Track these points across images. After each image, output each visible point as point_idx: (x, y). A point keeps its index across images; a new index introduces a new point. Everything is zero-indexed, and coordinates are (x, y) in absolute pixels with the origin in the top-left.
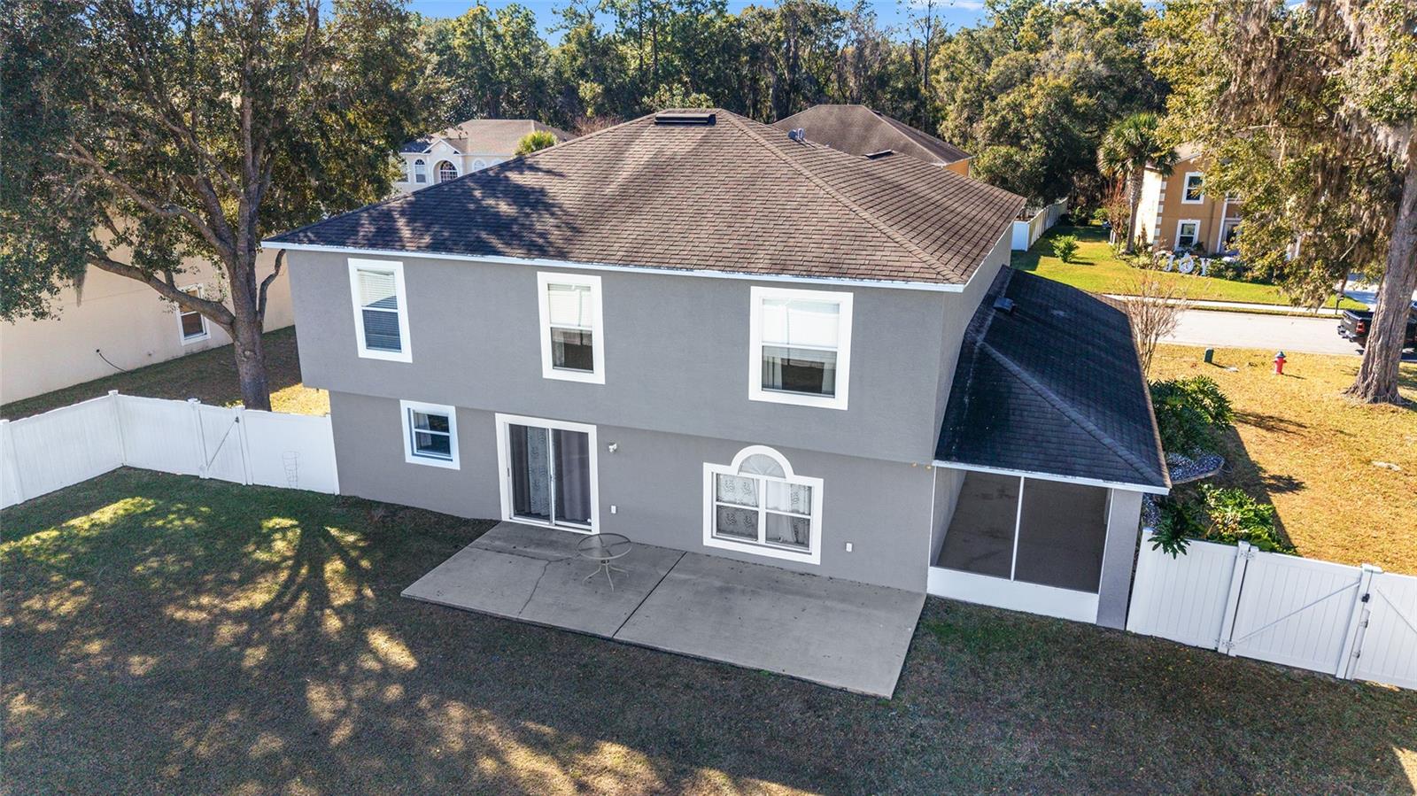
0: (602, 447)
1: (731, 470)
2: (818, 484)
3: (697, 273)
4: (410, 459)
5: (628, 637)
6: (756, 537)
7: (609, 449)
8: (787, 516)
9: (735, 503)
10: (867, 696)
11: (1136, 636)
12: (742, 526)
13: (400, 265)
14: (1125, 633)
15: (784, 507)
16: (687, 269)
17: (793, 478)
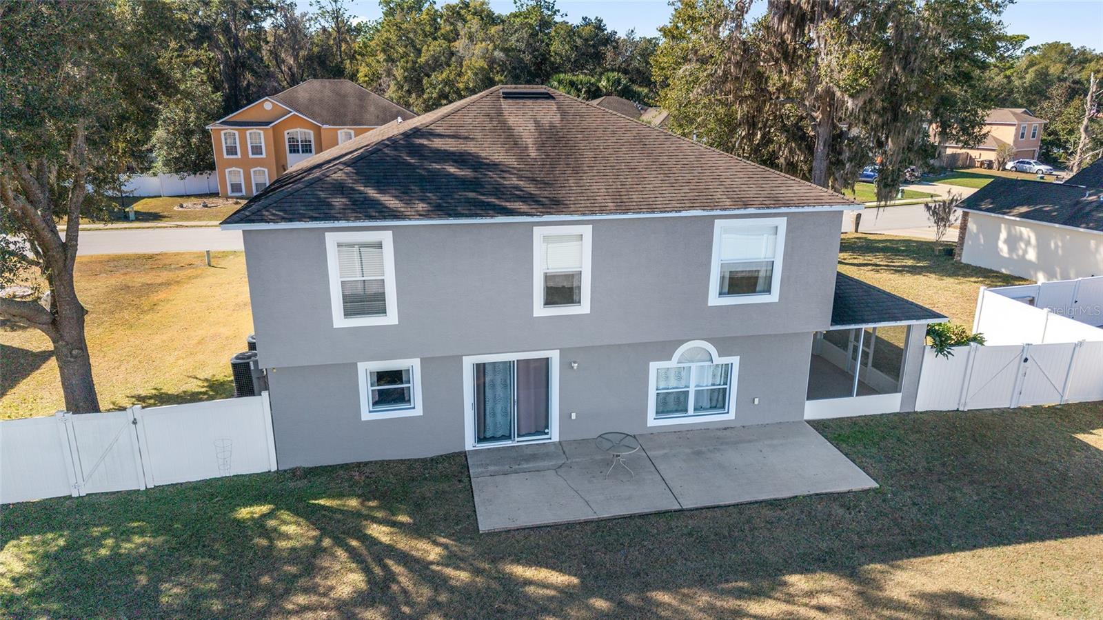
0: (566, 365)
1: (673, 363)
2: (735, 360)
3: (684, 214)
4: (366, 416)
5: (692, 504)
6: (686, 411)
7: (573, 367)
8: (708, 390)
9: (668, 389)
10: (865, 490)
11: (921, 413)
12: (672, 406)
13: (390, 233)
14: (916, 413)
15: (707, 384)
16: (676, 212)
17: (718, 360)
